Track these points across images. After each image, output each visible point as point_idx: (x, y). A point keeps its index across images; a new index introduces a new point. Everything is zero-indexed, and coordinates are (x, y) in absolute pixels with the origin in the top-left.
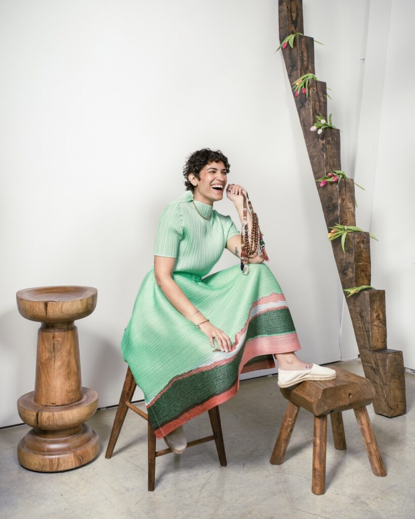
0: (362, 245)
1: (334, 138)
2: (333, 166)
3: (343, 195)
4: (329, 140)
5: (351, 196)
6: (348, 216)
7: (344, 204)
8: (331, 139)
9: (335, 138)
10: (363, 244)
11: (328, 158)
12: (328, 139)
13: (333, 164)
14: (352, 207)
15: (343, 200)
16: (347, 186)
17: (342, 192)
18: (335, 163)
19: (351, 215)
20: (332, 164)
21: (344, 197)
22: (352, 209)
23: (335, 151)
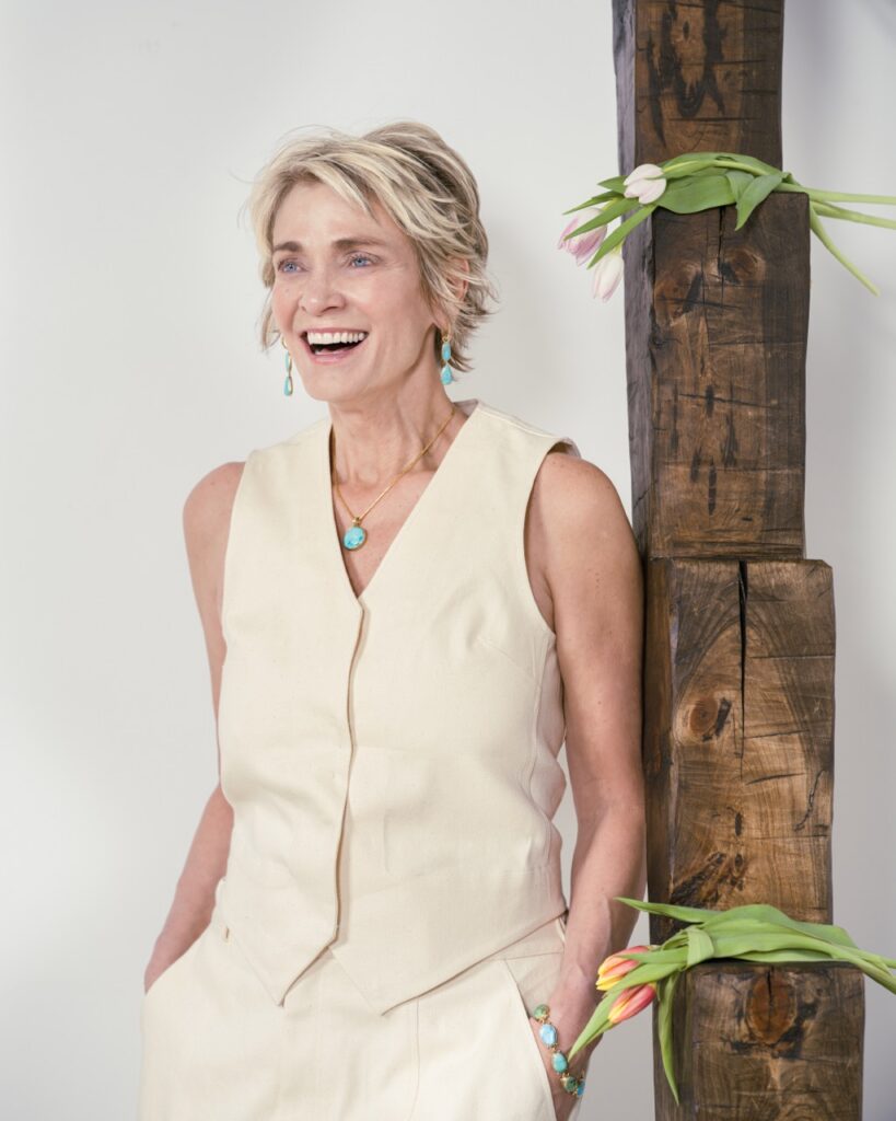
0: (777, 1068)
1: (744, 262)
2: (729, 460)
3: (721, 679)
4: (699, 278)
5: (788, 689)
6: (752, 827)
7: (722, 742)
8: (714, 270)
9: (760, 263)
10: (791, 1055)
11: (688, 406)
12: (693, 269)
13: (732, 442)
14: (799, 762)
15: (712, 719)
16: (758, 612)
17: (710, 657)
18: (746, 443)
19: (781, 823)
20: (714, 446)
21: (730, 694)
22: (801, 783)
23: (750, 354)
